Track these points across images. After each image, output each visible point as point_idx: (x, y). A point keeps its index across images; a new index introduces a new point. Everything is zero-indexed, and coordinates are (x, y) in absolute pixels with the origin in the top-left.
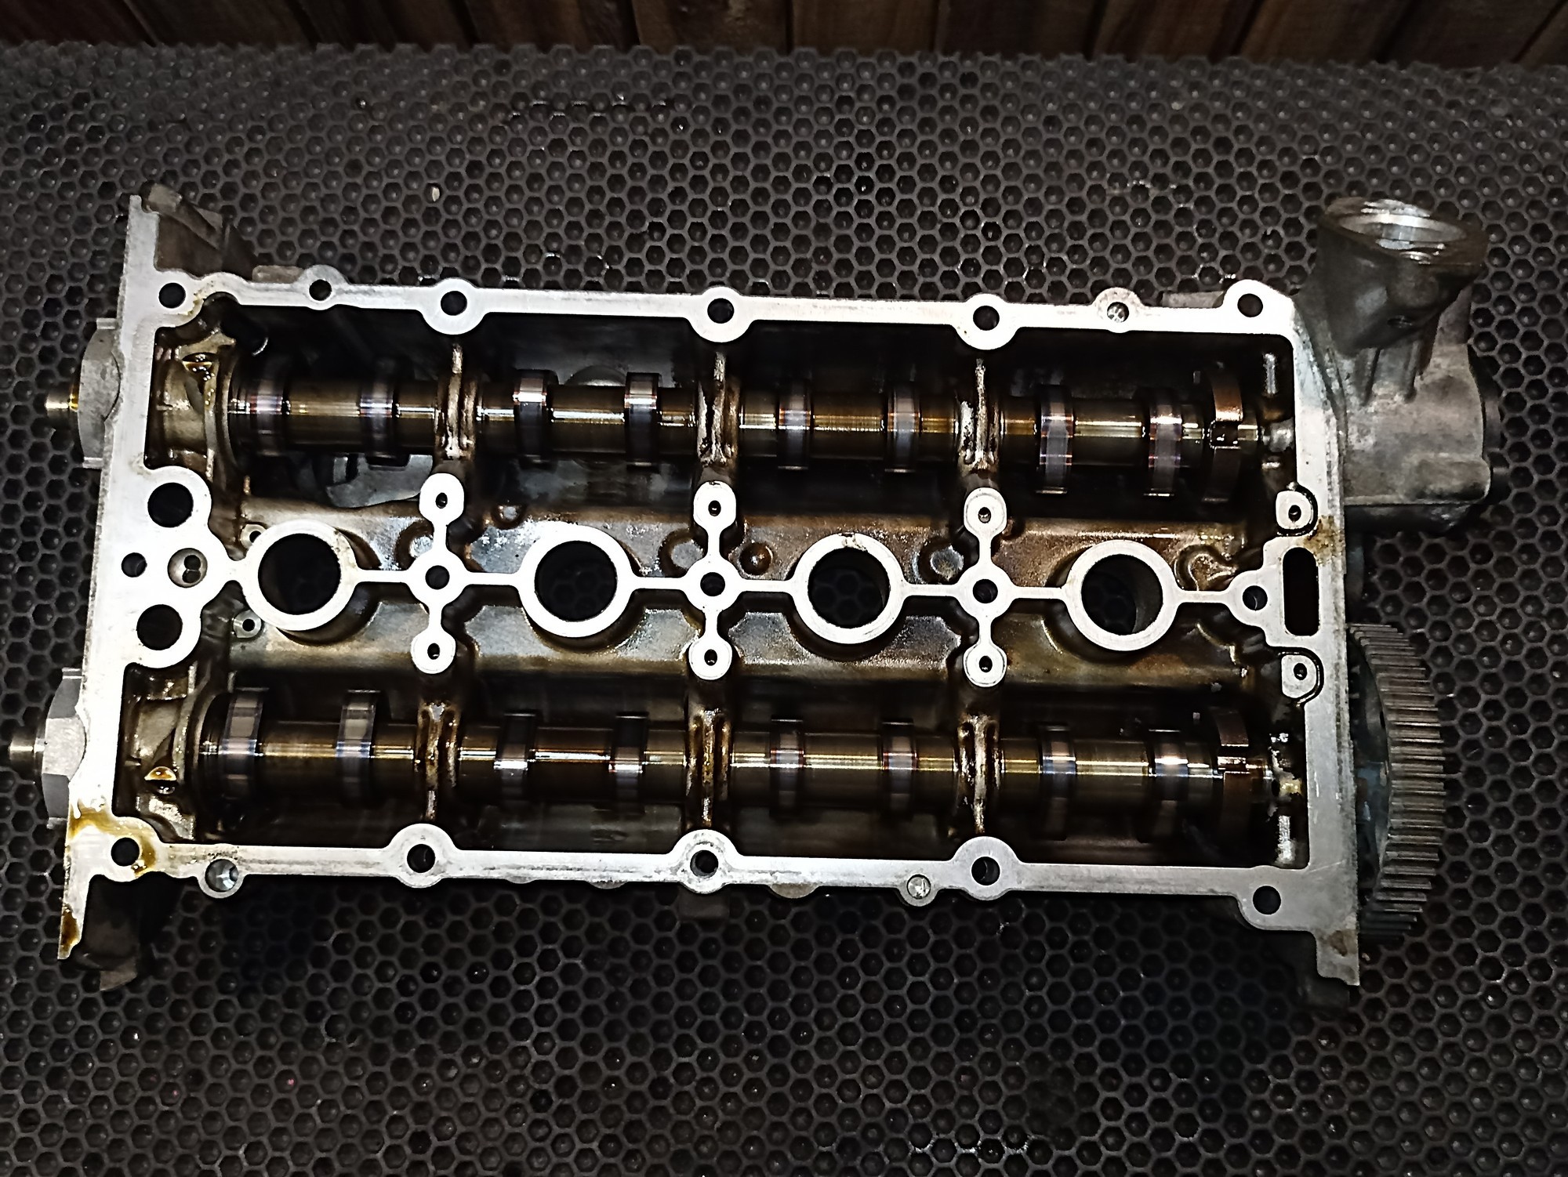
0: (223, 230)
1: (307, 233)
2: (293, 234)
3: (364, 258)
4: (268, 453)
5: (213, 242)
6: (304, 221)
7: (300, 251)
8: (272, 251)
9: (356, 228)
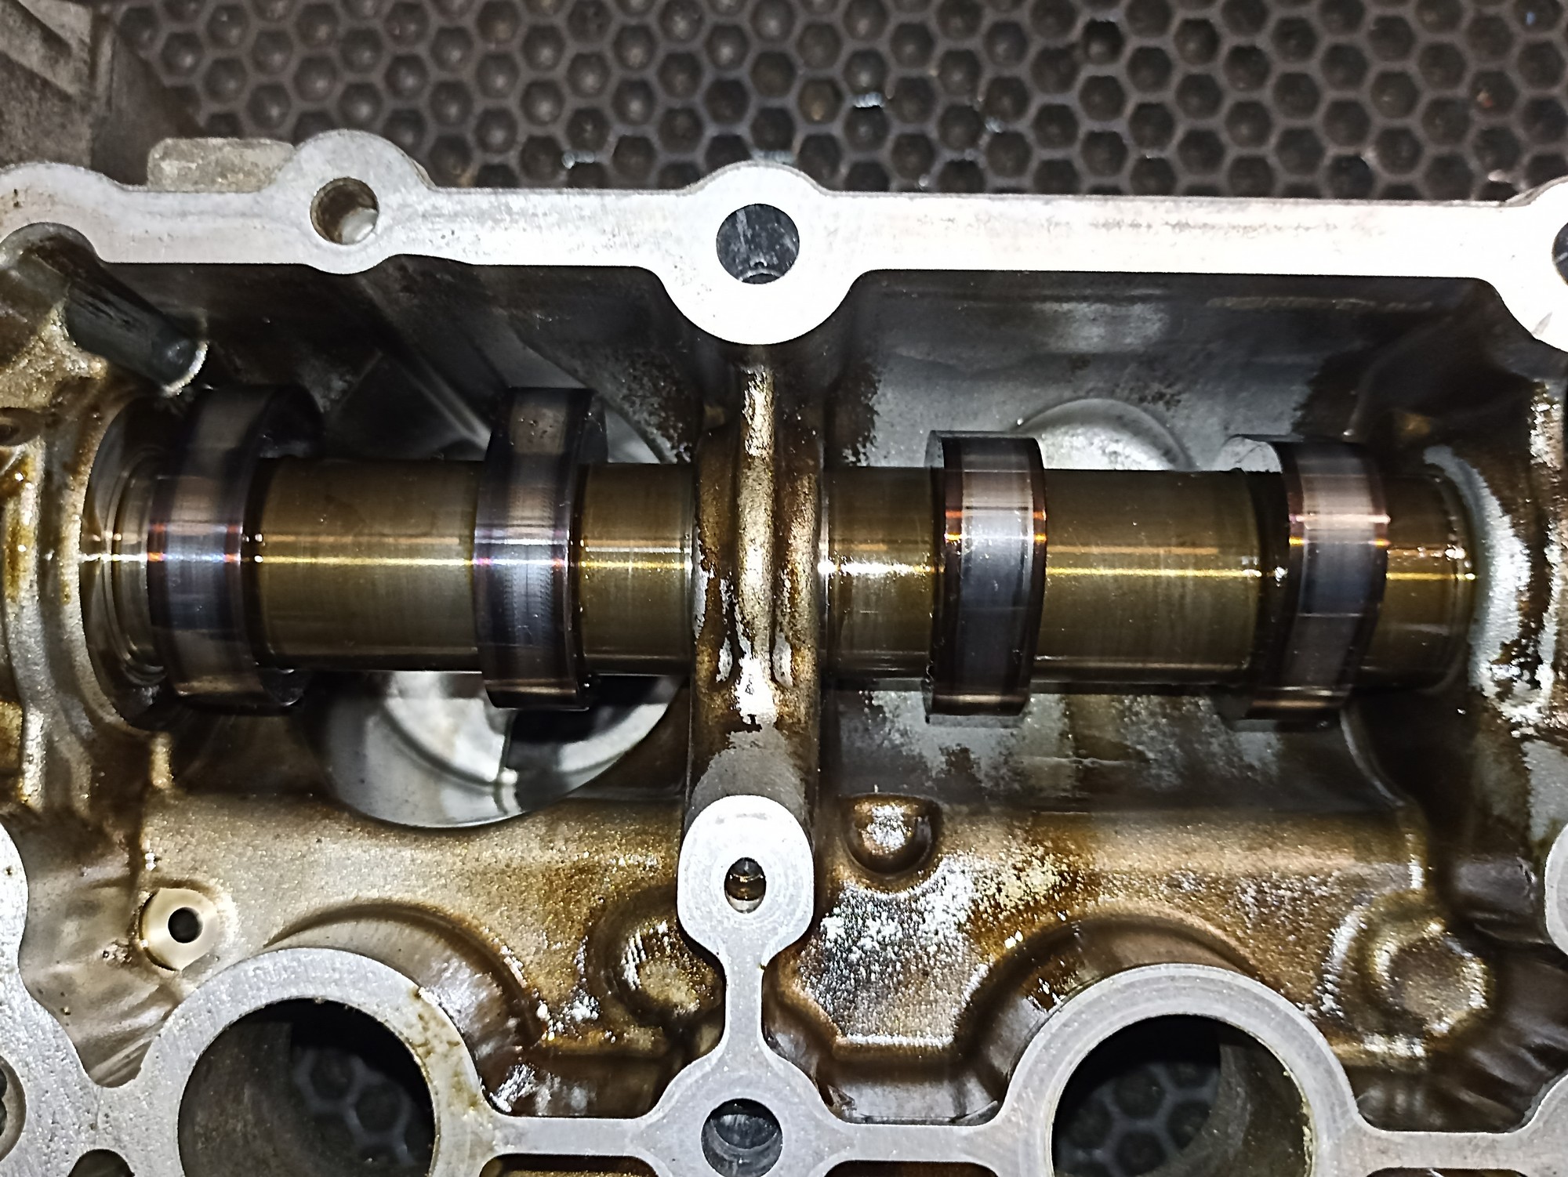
0: (94, 50)
1: (313, 64)
2: (283, 64)
3: (440, 118)
4: (203, 685)
5: (64, 79)
6: (306, 36)
7: (299, 105)
8: (239, 106)
9: (422, 50)
